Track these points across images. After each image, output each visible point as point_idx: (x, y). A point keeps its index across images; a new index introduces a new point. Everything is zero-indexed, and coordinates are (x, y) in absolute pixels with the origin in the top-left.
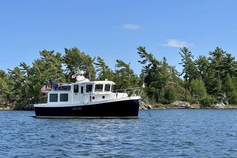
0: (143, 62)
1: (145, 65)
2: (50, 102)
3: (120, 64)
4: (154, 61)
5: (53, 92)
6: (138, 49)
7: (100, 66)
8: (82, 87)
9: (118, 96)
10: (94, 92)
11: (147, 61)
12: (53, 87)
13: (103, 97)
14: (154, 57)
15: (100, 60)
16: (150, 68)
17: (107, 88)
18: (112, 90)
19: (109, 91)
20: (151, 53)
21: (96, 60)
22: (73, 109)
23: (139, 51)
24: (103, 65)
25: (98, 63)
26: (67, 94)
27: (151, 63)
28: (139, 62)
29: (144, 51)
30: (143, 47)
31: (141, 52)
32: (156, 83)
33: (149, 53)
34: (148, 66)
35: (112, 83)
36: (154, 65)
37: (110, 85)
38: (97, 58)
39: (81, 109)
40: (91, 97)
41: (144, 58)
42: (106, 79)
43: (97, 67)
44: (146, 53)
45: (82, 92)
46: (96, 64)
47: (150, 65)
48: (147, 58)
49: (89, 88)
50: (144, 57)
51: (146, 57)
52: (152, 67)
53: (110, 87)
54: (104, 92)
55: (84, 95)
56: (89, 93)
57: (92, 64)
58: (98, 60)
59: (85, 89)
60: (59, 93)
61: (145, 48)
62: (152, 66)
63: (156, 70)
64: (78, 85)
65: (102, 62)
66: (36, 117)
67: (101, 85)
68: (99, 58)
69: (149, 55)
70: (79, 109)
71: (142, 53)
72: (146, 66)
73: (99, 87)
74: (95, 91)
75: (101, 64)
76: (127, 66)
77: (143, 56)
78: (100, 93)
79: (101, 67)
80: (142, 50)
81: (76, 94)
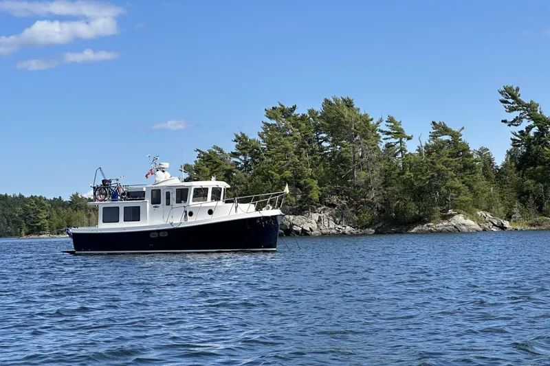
0: (512, 122)
1: (517, 129)
2: (103, 222)
3: (437, 130)
4: (540, 119)
5: (109, 203)
6: (501, 93)
7: (392, 137)
8: (168, 195)
9: (238, 209)
10: (191, 203)
11: (524, 120)
12: (108, 195)
13: (210, 212)
14: (540, 109)
15: (392, 124)
16: (532, 134)
17: (216, 194)
18: (224, 198)
19: (219, 200)
20: (531, 101)
21: (384, 123)
22: (152, 236)
23: (503, 98)
24: (399, 133)
25: (388, 130)
26: (139, 208)
27: (532, 123)
28: (505, 121)
29: (514, 97)
30: (514, 88)
31: (508, 100)
32: (538, 171)
33: (527, 101)
34: (525, 130)
35: (223, 185)
36: (541, 128)
37: (221, 189)
38: (387, 120)
39: (166, 234)
40: (186, 212)
41: (516, 114)
42: (213, 178)
43: (387, 139)
44: (519, 102)
45: (168, 204)
46: (385, 132)
47: (529, 128)
48: (522, 112)
49: (182, 195)
50: (515, 110)
51: (521, 110)
52: (535, 133)
53: (220, 193)
54: (209, 203)
55: (172, 208)
56: (183, 204)
57: (377, 132)
58: (389, 124)
59: (173, 196)
60: (122, 204)
61: (518, 89)
62: (535, 129)
63: (543, 139)
64: (160, 190)
65: (397, 129)
66: (76, 252)
67: (204, 189)
68: (391, 120)
69: (528, 106)
70: (161, 235)
71: (511, 101)
72: (520, 132)
73: (200, 194)
74: (193, 201)
75: (395, 132)
76: (455, 135)
77: (513, 107)
78: (204, 204)
79: (396, 138)
80: (510, 96)
81: (156, 207)
